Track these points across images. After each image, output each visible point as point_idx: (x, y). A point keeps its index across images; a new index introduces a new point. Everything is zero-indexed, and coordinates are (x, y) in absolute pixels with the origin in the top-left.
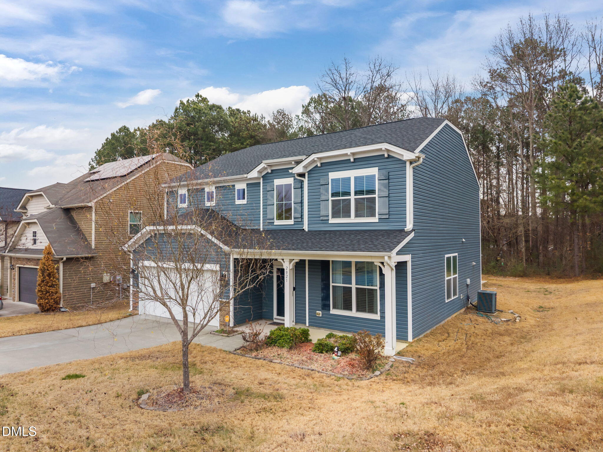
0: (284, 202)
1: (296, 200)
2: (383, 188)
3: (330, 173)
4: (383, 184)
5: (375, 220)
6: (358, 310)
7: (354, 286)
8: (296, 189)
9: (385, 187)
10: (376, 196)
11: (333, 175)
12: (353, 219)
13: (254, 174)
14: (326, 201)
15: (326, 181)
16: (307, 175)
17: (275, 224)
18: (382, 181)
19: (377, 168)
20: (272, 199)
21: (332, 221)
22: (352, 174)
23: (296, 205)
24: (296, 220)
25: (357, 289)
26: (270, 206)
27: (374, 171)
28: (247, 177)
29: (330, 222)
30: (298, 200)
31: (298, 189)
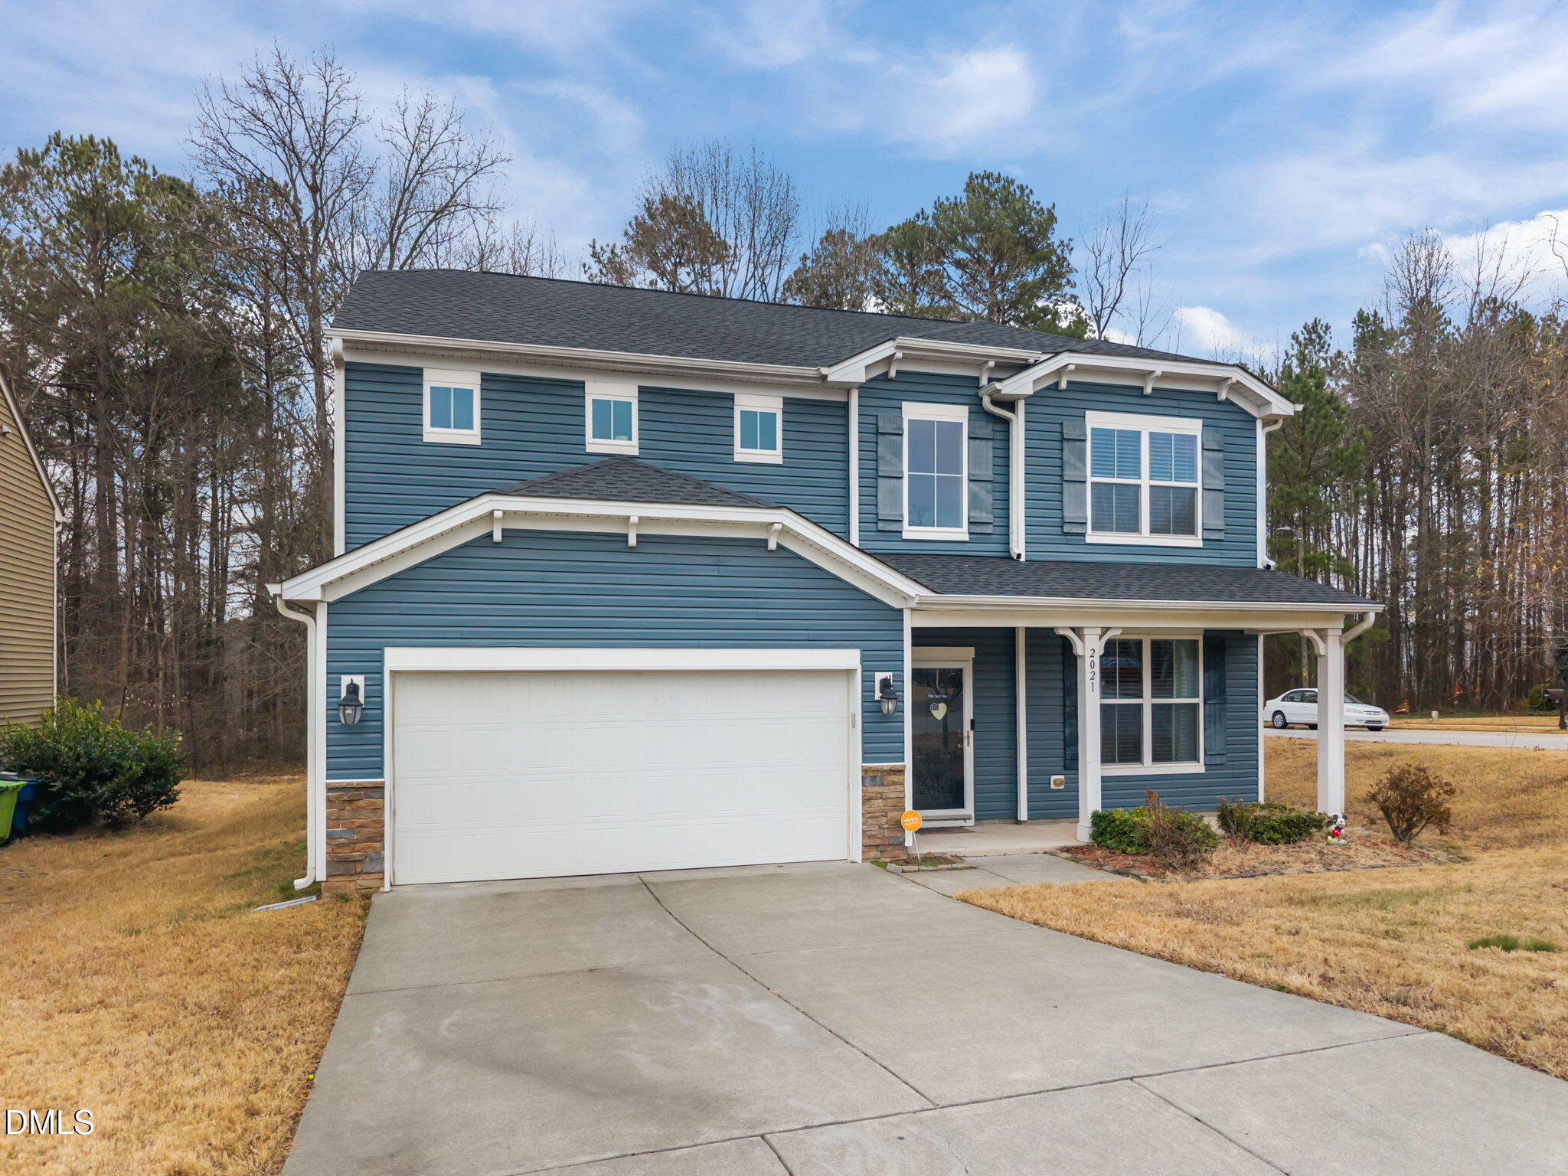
0: (936, 474)
1: (977, 472)
2: (1212, 470)
3: (1088, 413)
4: (1214, 462)
5: (1195, 541)
6: (1157, 758)
7: (1147, 701)
8: (978, 442)
9: (1218, 469)
10: (1199, 485)
11: (1096, 420)
12: (1145, 537)
13: (853, 371)
14: (1078, 485)
15: (1078, 432)
16: (1021, 407)
17: (905, 536)
18: (1210, 454)
19: (1200, 422)
20: (895, 460)
21: (1093, 537)
22: (1146, 425)
23: (976, 487)
24: (978, 529)
25: (1154, 706)
26: (888, 480)
27: (1193, 427)
28: (826, 377)
29: (1089, 539)
30: (984, 472)
31: (983, 443)
